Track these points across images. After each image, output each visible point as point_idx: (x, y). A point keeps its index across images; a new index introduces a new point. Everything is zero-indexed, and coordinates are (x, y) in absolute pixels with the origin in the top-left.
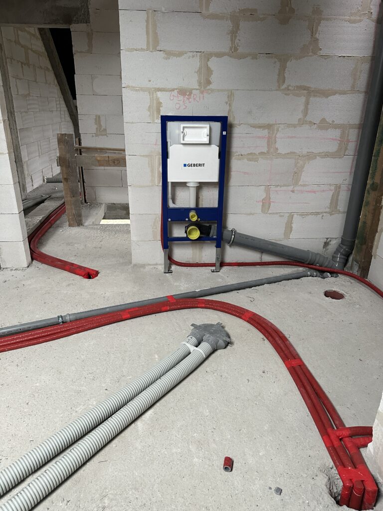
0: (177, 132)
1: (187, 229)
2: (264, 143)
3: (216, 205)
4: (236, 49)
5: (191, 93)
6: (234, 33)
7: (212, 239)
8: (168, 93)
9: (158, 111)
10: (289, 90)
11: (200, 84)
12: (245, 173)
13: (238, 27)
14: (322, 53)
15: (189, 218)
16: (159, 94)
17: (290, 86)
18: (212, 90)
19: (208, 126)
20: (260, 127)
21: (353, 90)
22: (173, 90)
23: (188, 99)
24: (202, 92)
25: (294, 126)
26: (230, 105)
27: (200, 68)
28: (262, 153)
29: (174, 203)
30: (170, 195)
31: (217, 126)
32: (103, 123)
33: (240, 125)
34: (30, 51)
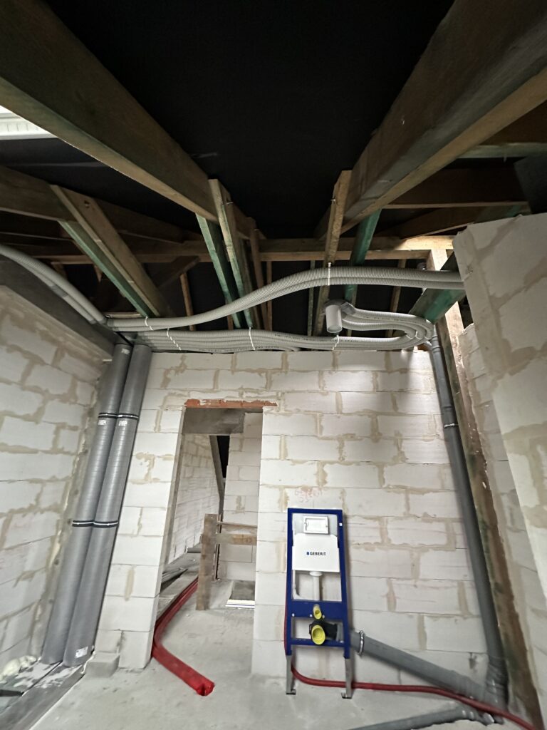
0: (301, 522)
1: (312, 628)
2: (377, 533)
3: (340, 600)
4: (343, 459)
5: (311, 490)
6: (340, 449)
7: (339, 645)
8: (294, 490)
9: (286, 504)
10: (390, 488)
11: (318, 483)
12: (364, 563)
13: (343, 444)
14: (409, 461)
15: (312, 614)
16: (287, 490)
17: (389, 485)
18: (328, 488)
19: (326, 518)
20: (371, 519)
21: (443, 489)
22: (298, 487)
23: (310, 494)
24: (320, 489)
25: (401, 519)
26: (343, 500)
27: (318, 472)
28: (377, 543)
29: (298, 593)
30: (294, 585)
31: (334, 518)
32: (242, 503)
33: (354, 516)
34: (200, 448)
